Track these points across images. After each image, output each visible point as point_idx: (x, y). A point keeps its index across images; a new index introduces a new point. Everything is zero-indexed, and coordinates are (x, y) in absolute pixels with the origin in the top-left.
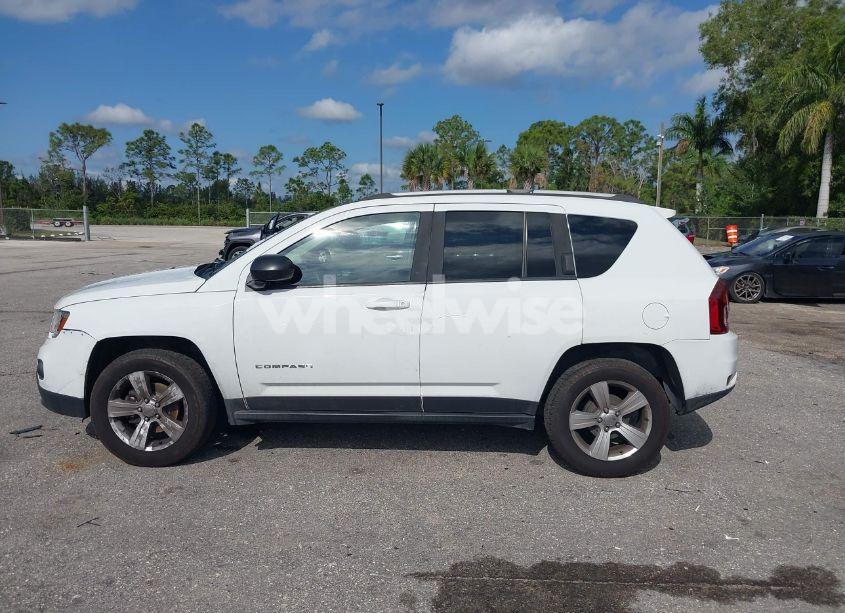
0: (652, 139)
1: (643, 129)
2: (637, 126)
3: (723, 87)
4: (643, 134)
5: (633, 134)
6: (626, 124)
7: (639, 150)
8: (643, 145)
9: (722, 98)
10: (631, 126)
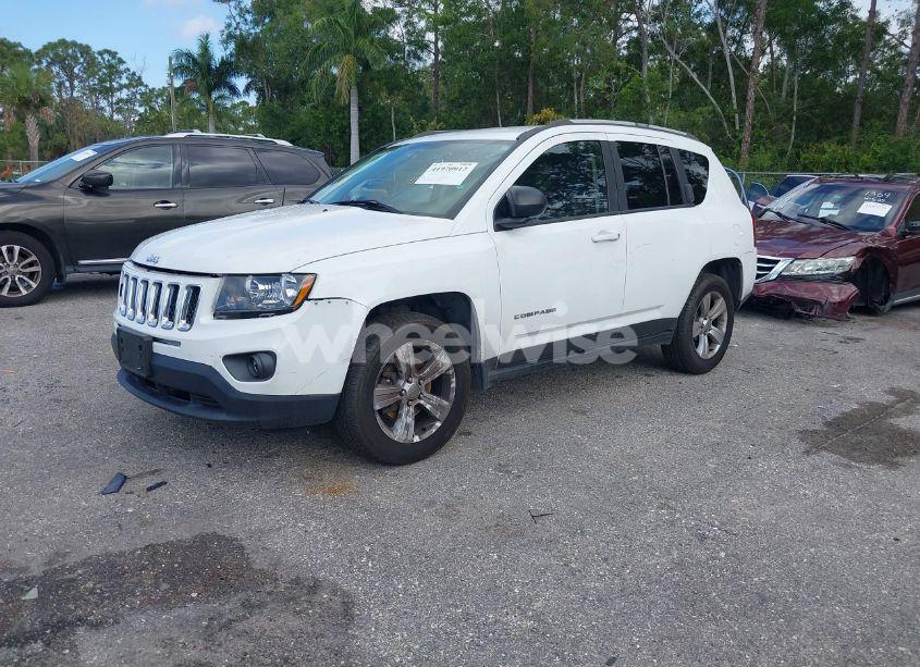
0: (134, 74)
1: (121, 61)
2: (114, 57)
3: (229, 25)
4: (122, 67)
5: (110, 67)
6: (100, 53)
7: (121, 88)
8: (124, 81)
9: (230, 36)
10: (106, 57)
